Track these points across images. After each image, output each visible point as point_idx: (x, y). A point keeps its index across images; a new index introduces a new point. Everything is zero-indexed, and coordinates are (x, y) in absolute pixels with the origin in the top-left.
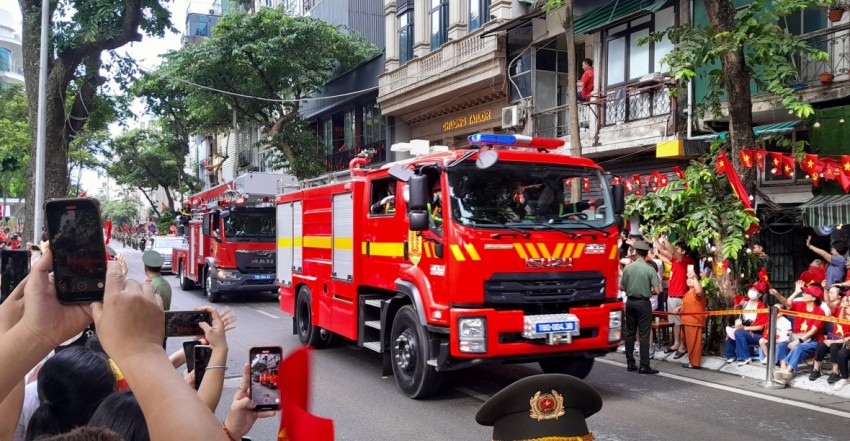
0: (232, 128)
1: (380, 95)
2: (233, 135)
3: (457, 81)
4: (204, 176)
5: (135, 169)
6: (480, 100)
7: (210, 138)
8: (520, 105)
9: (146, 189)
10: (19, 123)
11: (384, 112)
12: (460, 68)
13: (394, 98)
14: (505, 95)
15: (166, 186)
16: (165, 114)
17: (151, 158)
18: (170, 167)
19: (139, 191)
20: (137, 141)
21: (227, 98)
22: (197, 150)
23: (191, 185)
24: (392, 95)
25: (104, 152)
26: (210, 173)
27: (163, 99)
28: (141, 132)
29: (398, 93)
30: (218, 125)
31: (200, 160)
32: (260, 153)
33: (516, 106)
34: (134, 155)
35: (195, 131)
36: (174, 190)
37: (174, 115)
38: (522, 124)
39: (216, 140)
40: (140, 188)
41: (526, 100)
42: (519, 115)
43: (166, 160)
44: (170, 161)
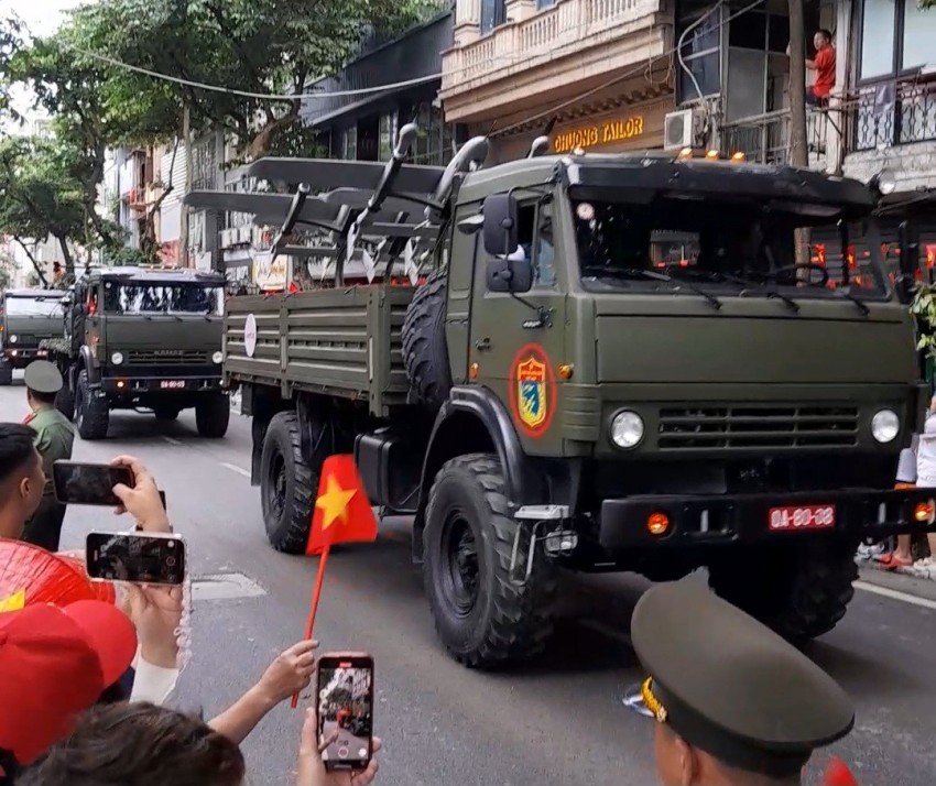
0: (181, 137)
1: (443, 88)
2: (182, 150)
3: (584, 65)
4: (130, 220)
5: (9, 205)
6: (623, 98)
7: (141, 155)
8: (699, 109)
9: (28, 240)
11: (449, 117)
12: (590, 43)
13: (469, 92)
14: (671, 91)
15: (61, 236)
16: (65, 111)
17: (36, 186)
18: (70, 204)
19: (14, 242)
20: (14, 156)
21: (175, 87)
22: (118, 173)
23: (106, 236)
24: (466, 88)
26: (141, 215)
27: (61, 85)
28: (22, 140)
29: (477, 84)
30: (157, 132)
31: (122, 193)
32: (227, 183)
33: (690, 111)
34: (8, 181)
35: (117, 143)
36: (76, 244)
37: (81, 114)
38: (701, 144)
39: (151, 158)
40: (17, 239)
41: (709, 100)
42: (695, 127)
43: (64, 191)
44: (70, 193)
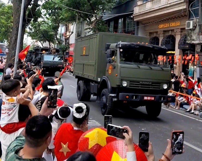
0: (76, 22)
1: (134, 13)
2: (75, 25)
3: (167, 10)
4: (63, 39)
5: (39, 35)
6: (175, 17)
7: (66, 25)
8: (194, 20)
10: (2, 17)
11: (135, 20)
12: (168, 5)
13: (140, 15)
14: (186, 16)
15: (49, 41)
18: (51, 35)
20: (41, 25)
21: (77, 12)
22: (62, 29)
23: (59, 42)
24: (139, 14)
25: (29, 28)
26: (66, 38)
27: (52, 11)
29: (142, 13)
30: (70, 21)
31: (62, 33)
32: (85, 32)
33: (192, 21)
34: (39, 29)
35: (62, 23)
36: (52, 43)
37: (55, 16)
38: (194, 28)
39: (69, 26)
40: (40, 42)
41: (196, 18)
42: (193, 24)
43: (50, 32)
44: (52, 33)
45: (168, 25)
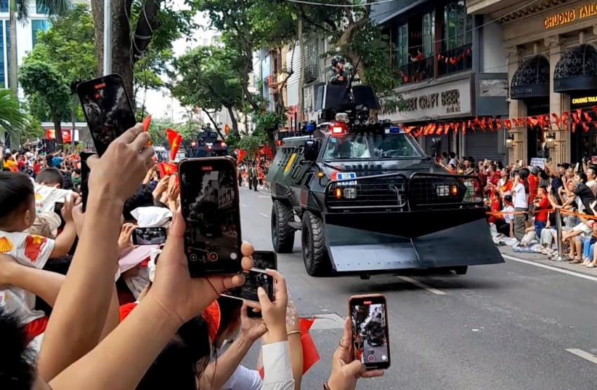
0: (298, 40)
2: (298, 48)
4: (269, 94)
5: (198, 89)
7: (274, 52)
9: (210, 110)
10: (85, 45)
11: (470, 11)
15: (229, 107)
16: (228, 29)
17: (214, 77)
18: (233, 86)
19: (203, 112)
20: (200, 59)
22: (261, 66)
23: (255, 105)
25: (167, 71)
26: (275, 91)
27: (225, 12)
28: (205, 49)
30: (283, 37)
31: (264, 77)
34: (197, 74)
35: (259, 46)
36: (238, 111)
37: (237, 29)
39: (280, 55)
40: (204, 110)
43: (230, 78)
44: (233, 80)
45: (573, 16)
